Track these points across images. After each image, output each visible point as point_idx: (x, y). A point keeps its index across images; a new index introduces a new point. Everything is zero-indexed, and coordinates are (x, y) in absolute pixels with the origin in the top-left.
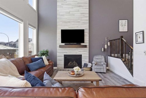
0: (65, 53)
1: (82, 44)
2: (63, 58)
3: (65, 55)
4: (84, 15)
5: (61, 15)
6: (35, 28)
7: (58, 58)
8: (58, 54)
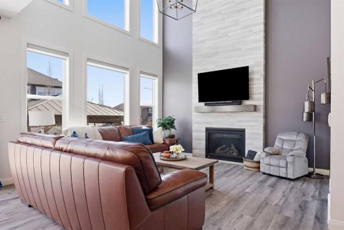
0: (207, 123)
1: (247, 102)
2: (204, 134)
3: (207, 130)
4: (251, 31)
5: (201, 42)
6: (156, 76)
7: (194, 134)
8: (195, 127)
